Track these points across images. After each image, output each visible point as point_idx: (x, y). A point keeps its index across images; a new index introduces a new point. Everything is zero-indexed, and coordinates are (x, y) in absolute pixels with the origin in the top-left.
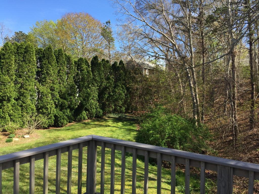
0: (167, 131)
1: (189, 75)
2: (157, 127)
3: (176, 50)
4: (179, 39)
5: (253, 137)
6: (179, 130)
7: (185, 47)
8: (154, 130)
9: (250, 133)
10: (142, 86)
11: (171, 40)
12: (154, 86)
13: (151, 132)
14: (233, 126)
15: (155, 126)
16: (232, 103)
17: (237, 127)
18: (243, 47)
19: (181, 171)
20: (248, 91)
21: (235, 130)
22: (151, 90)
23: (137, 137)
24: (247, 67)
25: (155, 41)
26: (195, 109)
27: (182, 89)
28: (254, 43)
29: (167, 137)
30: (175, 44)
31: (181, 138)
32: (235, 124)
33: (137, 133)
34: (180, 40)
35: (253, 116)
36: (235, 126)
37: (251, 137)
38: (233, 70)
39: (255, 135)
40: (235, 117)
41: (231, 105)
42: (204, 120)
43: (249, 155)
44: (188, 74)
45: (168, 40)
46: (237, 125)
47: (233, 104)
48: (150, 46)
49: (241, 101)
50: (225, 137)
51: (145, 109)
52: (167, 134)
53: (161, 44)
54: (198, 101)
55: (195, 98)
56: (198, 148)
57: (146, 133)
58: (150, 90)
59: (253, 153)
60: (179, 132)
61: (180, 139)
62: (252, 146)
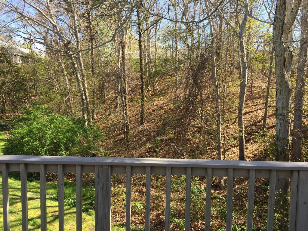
0: (48, 136)
1: (76, 66)
2: (35, 132)
3: (57, 33)
4: (61, 19)
5: (143, 132)
6: (64, 134)
7: (69, 31)
8: (30, 137)
9: (141, 128)
10: (11, 79)
11: (51, 20)
12: (29, 78)
13: (26, 139)
14: (124, 123)
15: (31, 131)
16: (123, 98)
17: (128, 124)
18: (133, 37)
19: (68, 181)
20: (139, 85)
21: (126, 127)
22: (26, 85)
23: (5, 148)
24: (137, 59)
25: (27, 17)
26: (84, 106)
27: (67, 83)
28: (143, 33)
29: (48, 144)
30: (56, 25)
31: (67, 142)
32: (126, 120)
33: (6, 144)
34: (62, 21)
35: (143, 111)
36: (127, 123)
37: (142, 132)
38: (123, 62)
39: (145, 130)
40: (126, 113)
41: (122, 100)
42: (95, 119)
43: (139, 151)
44: (74, 64)
45: (46, 19)
46: (128, 122)
47: (124, 100)
48: (21, 24)
49: (132, 95)
50: (116, 135)
51: (17, 110)
52: (49, 140)
53: (37, 22)
54: (88, 97)
55: (83, 94)
56: (88, 151)
57: (18, 142)
58: (24, 84)
59: (143, 149)
60: (65, 136)
61: (65, 144)
62: (142, 141)
